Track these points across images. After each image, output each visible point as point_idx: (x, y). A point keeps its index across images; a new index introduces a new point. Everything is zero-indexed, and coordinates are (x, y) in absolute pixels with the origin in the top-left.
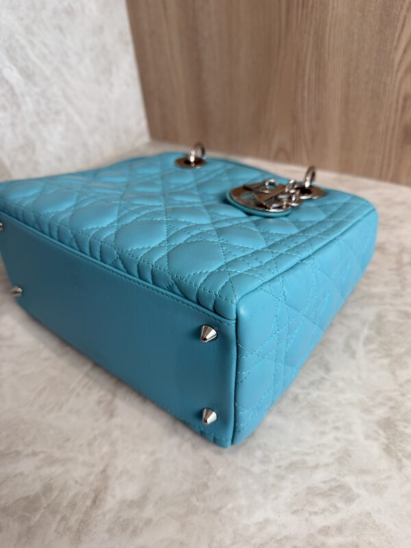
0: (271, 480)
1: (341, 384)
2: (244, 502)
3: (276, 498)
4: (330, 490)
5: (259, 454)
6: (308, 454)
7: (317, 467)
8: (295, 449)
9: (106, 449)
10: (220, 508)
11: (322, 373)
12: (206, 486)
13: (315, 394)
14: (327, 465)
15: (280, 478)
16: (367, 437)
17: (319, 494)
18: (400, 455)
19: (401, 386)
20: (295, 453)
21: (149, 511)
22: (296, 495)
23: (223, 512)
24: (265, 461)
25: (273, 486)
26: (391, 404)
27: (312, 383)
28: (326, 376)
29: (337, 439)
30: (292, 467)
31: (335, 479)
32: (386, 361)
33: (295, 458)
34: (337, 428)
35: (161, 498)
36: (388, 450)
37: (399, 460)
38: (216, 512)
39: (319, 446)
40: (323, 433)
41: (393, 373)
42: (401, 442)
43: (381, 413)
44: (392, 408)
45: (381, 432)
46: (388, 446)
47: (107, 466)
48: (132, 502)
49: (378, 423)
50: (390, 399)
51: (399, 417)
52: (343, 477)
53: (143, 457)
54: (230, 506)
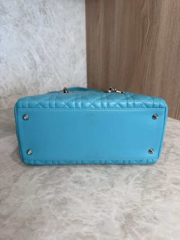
0: (63, 224)
1: (115, 194)
2: (46, 230)
3: (61, 233)
4: (87, 237)
5: (64, 212)
6: (85, 218)
7: (86, 225)
8: (81, 215)
9: (6, 193)
10: (35, 229)
11: (109, 187)
12: (35, 219)
13: (102, 194)
14: (91, 225)
15: (67, 225)
16: (116, 219)
17: (80, 237)
18: (128, 231)
19: (143, 201)
20: (79, 216)
21: (7, 222)
22: (70, 234)
23: (36, 231)
24: (65, 216)
25: (63, 227)
26: (135, 208)
27: (103, 190)
28: (111, 189)
29: (101, 216)
30: (75, 222)
31: (91, 232)
32: (141, 189)
33: (78, 218)
34: (104, 211)
35: (14, 218)
36: (123, 227)
37: (126, 233)
38: (32, 230)
39: (92, 216)
40: (97, 211)
41: (142, 195)
42: (131, 225)
43: (128, 210)
44: (134, 209)
45: (124, 219)
46: (124, 225)
47: (2, 199)
48: (3, 216)
49: (124, 214)
50: (135, 205)
51: (136, 215)
52: (96, 233)
53: (18, 200)
54: (39, 230)
